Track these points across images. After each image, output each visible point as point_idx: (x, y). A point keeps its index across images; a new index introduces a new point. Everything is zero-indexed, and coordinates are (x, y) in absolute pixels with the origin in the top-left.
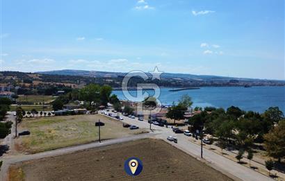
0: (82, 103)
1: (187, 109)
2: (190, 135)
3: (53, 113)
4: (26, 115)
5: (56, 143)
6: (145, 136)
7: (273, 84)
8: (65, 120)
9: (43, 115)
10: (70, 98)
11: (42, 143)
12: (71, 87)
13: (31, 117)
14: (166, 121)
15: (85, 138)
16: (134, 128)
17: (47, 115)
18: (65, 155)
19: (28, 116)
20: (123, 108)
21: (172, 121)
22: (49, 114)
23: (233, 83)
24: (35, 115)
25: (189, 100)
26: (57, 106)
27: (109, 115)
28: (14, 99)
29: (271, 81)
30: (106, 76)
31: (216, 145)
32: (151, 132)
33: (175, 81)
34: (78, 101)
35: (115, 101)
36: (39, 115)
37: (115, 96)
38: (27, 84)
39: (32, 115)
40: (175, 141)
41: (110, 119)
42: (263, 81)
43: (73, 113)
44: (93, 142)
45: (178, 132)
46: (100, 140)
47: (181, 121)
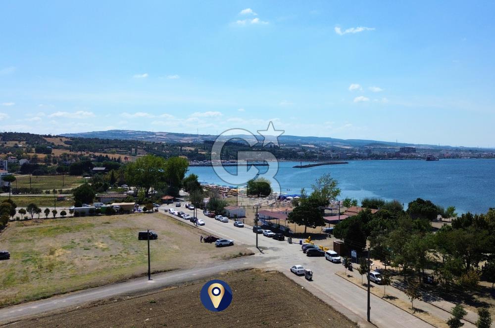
0: (132, 190)
1: (328, 203)
2: (338, 262)
3: (71, 211)
4: (17, 215)
5: (55, 281)
6: (245, 263)
7: (476, 154)
8: (92, 225)
9: (51, 215)
10: (113, 181)
11: (25, 280)
12: (119, 160)
13: (26, 219)
14: (288, 230)
15: (120, 267)
16: (225, 244)
17: (58, 215)
18: (66, 313)
19: (22, 217)
20: (206, 200)
21: (301, 229)
22: (63, 213)
23: (405, 153)
24: (36, 216)
25: (333, 185)
26: (82, 197)
27: (179, 215)
28: (6, 184)
29: (471, 150)
30: (184, 140)
31: (397, 286)
32: (258, 254)
33: (304, 149)
34: (125, 186)
35: (194, 186)
36: (43, 215)
37: (193, 178)
38: (41, 156)
39: (28, 215)
40: (308, 276)
41: (180, 224)
42: (457, 150)
43: (110, 212)
44: (135, 277)
45: (313, 253)
46: (149, 274)
47: (318, 230)
